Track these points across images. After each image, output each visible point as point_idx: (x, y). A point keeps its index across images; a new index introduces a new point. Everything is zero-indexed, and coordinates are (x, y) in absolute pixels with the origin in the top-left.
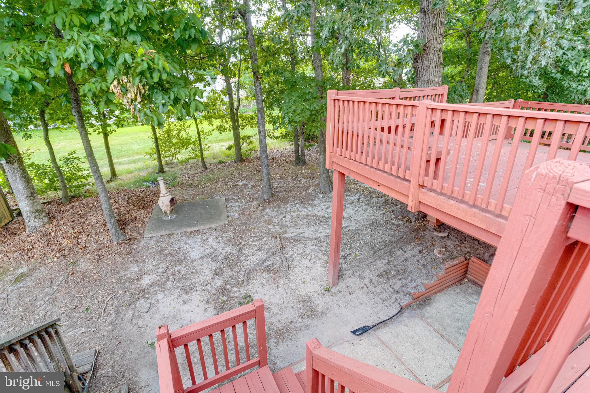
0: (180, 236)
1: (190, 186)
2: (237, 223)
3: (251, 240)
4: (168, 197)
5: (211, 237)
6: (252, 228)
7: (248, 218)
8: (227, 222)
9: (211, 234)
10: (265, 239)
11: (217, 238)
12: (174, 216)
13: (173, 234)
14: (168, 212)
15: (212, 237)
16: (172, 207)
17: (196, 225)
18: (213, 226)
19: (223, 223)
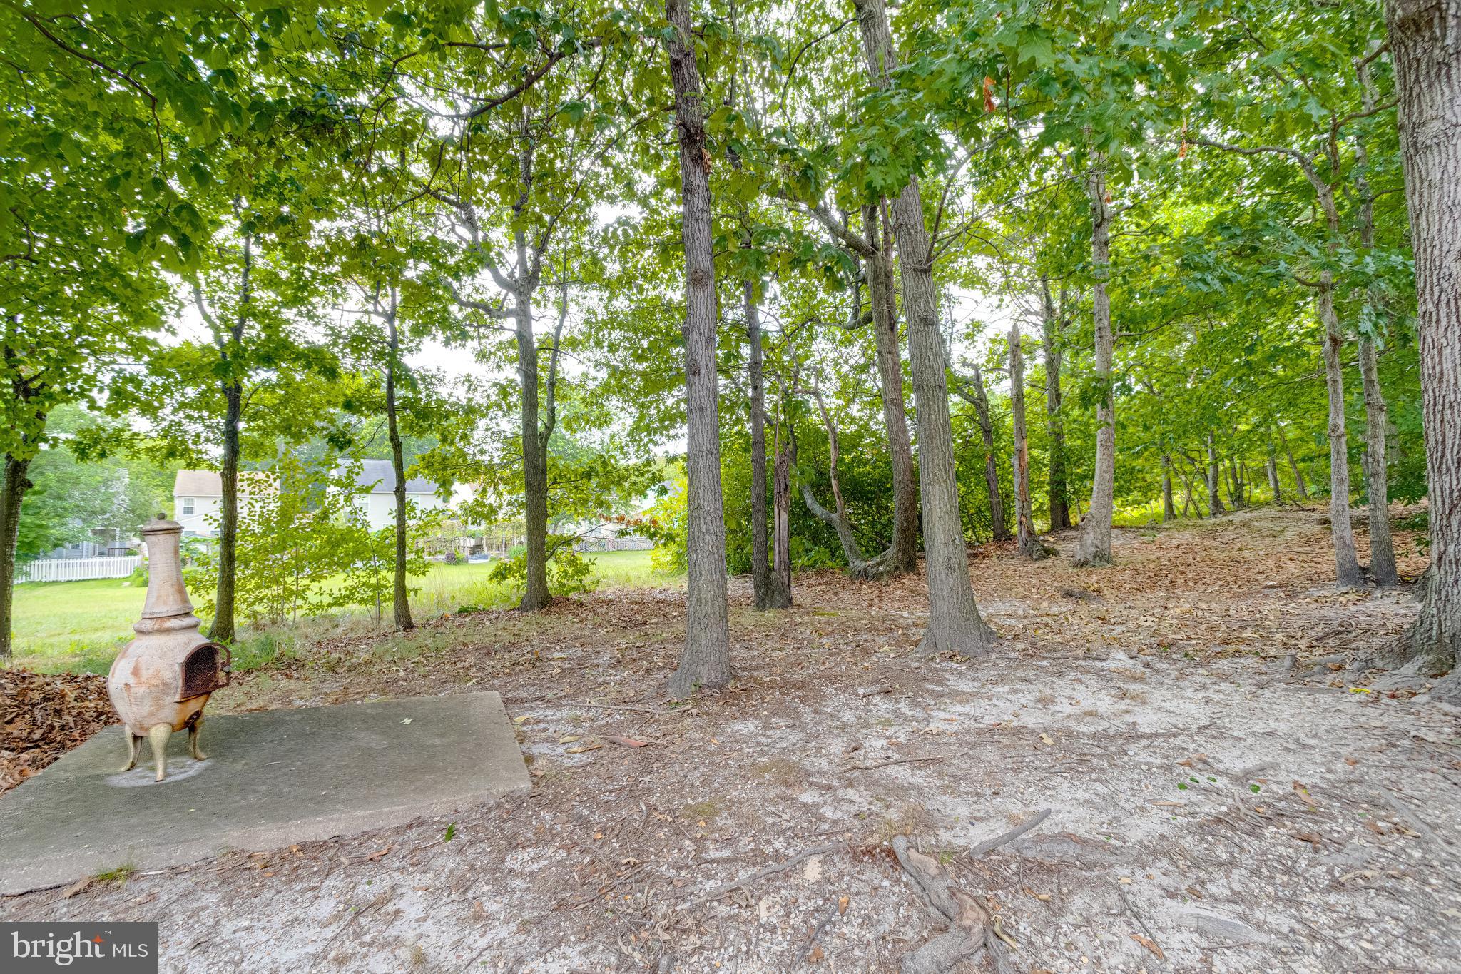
0: (183, 883)
1: (333, 670)
2: (587, 792)
3: (710, 885)
4: (182, 638)
5: (417, 879)
6: (695, 812)
7: (647, 762)
8: (525, 786)
9: (417, 860)
10: (813, 870)
11: (463, 885)
12: (194, 768)
13: (131, 874)
14: (159, 734)
15: (428, 879)
16: (194, 706)
17: (320, 805)
18: (437, 806)
19: (503, 789)
